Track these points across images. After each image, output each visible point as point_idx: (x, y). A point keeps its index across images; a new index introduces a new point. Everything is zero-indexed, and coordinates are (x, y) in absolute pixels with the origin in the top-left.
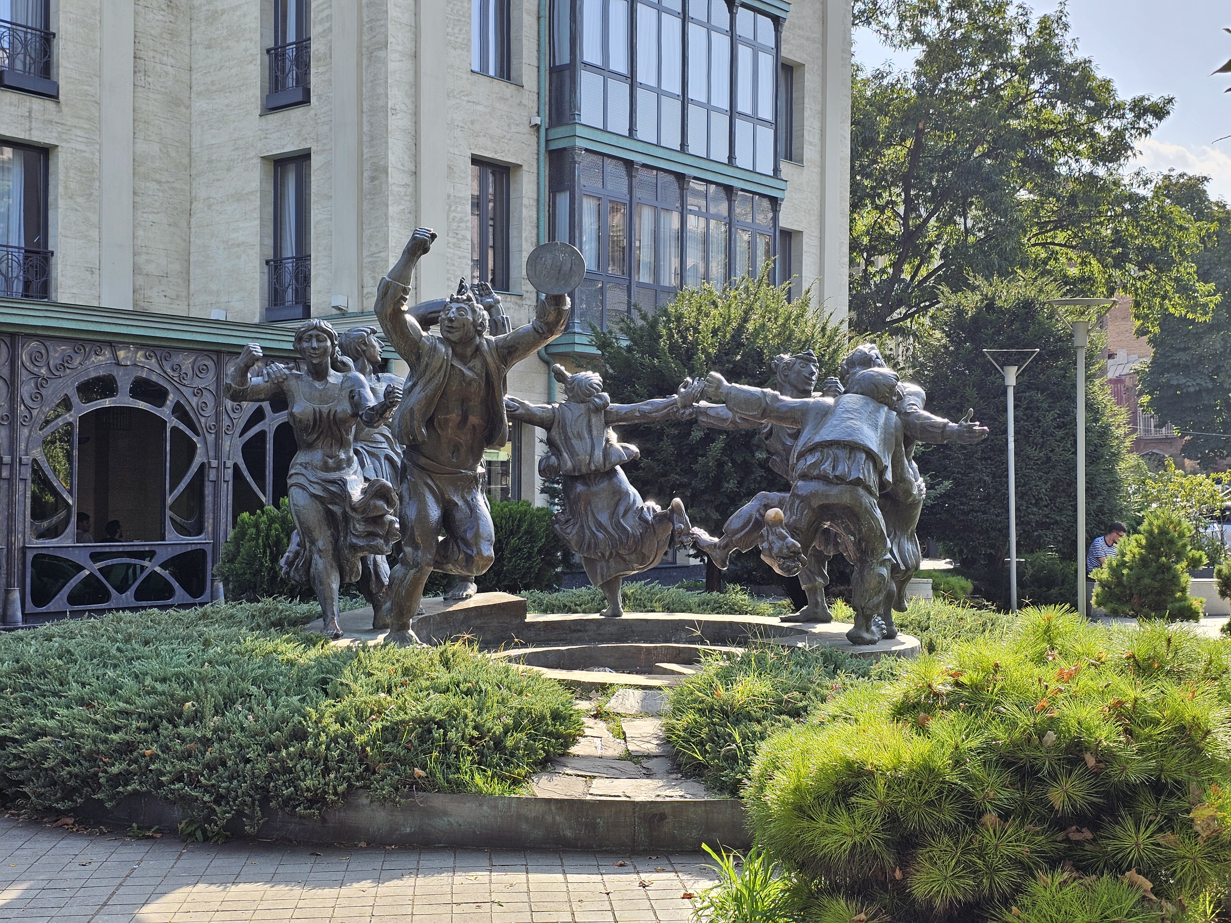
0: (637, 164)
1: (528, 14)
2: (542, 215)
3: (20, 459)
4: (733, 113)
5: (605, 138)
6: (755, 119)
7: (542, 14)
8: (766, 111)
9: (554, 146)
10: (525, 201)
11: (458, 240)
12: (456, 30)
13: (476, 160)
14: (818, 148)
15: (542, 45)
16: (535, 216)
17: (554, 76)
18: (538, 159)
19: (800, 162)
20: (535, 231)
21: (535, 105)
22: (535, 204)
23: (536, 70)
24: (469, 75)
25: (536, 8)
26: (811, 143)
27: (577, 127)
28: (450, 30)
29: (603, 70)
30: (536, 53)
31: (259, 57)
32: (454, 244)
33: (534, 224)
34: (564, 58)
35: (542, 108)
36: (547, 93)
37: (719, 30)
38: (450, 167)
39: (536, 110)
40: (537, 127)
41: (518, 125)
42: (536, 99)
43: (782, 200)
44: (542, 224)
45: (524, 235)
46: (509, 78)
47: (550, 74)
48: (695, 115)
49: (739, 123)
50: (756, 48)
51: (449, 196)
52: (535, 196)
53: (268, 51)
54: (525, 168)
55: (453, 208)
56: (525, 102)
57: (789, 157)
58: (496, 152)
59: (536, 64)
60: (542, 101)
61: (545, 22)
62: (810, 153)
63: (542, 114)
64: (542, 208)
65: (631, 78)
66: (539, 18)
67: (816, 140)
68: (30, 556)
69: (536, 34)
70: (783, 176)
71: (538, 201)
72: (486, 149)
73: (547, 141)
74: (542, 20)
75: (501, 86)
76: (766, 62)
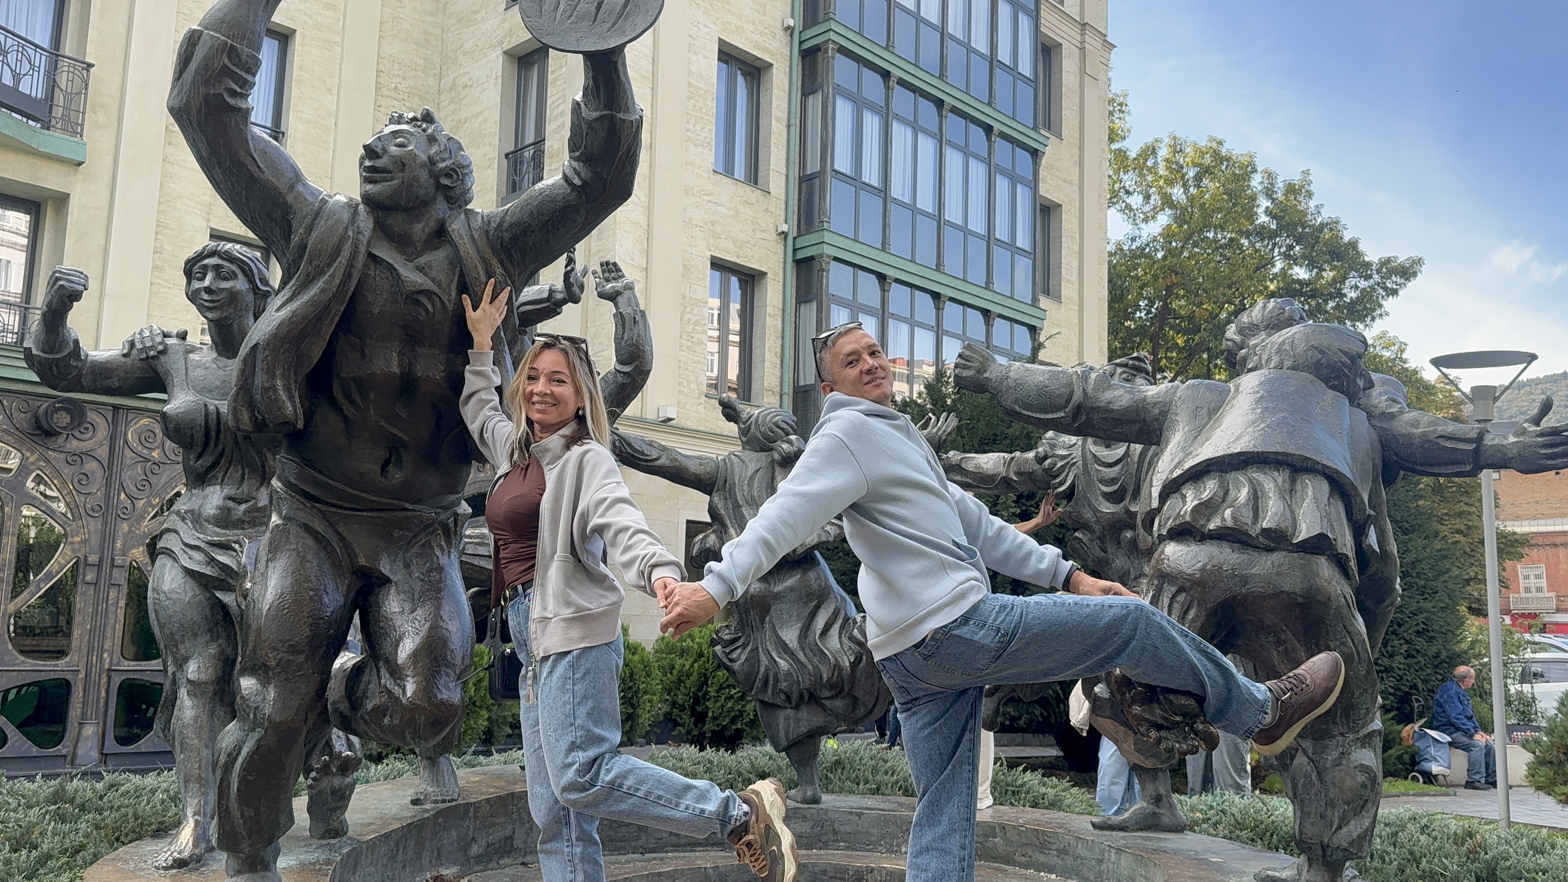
0: (890, 278)
1: (777, 121)
2: (787, 324)
3: (113, 560)
4: (989, 238)
5: (856, 247)
6: (1011, 246)
7: (792, 122)
8: (1023, 241)
9: (801, 255)
10: (769, 310)
11: (693, 343)
12: (698, 127)
13: (717, 264)
14: (1077, 286)
15: (792, 153)
16: (780, 326)
17: (804, 185)
18: (784, 269)
19: (1058, 298)
20: (779, 342)
21: (783, 213)
22: (780, 313)
23: (784, 177)
24: (711, 175)
25: (786, 116)
26: (1069, 281)
27: (826, 233)
28: (691, 126)
29: (854, 180)
30: (784, 161)
31: (496, 161)
32: (688, 347)
33: (779, 334)
34: (814, 165)
35: (790, 215)
36: (796, 202)
37: (978, 157)
38: (685, 267)
39: (783, 218)
40: (784, 235)
41: (763, 231)
42: (783, 206)
43: (1041, 329)
44: (787, 334)
45: (767, 345)
46: (756, 183)
47: (800, 184)
48: (951, 238)
49: (996, 250)
50: (1014, 179)
51: (684, 297)
52: (780, 306)
53: (507, 155)
54: (769, 275)
55: (688, 310)
56: (771, 208)
57: (1047, 292)
58: (738, 257)
59: (784, 171)
60: (790, 209)
61: (795, 131)
62: (1068, 290)
63: (790, 221)
64: (787, 317)
65: (884, 191)
66: (789, 126)
67: (1075, 278)
68: (117, 680)
69: (785, 142)
70: (1042, 305)
71: (783, 310)
72: (728, 252)
73: (795, 250)
74: (792, 128)
75: (747, 191)
76: (1023, 195)
